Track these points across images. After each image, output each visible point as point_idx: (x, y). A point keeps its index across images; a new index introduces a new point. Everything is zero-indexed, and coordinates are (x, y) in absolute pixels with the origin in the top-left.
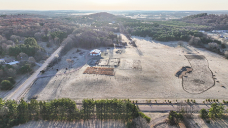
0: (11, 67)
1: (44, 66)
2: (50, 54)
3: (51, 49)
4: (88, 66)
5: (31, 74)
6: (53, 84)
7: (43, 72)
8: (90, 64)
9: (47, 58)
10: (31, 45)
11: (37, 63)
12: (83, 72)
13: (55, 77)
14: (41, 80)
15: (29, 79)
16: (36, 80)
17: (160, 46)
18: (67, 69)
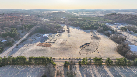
0: (2, 43)
1: (18, 42)
2: (22, 36)
3: (24, 34)
4: (40, 43)
5: (12, 46)
6: (20, 51)
7: (17, 45)
8: (41, 42)
9: (21, 38)
10: (13, 32)
11: (15, 41)
12: (36, 45)
13: (22, 48)
14: (15, 49)
15: (10, 48)
16: (13, 49)
17: (82, 32)
18: (29, 44)
